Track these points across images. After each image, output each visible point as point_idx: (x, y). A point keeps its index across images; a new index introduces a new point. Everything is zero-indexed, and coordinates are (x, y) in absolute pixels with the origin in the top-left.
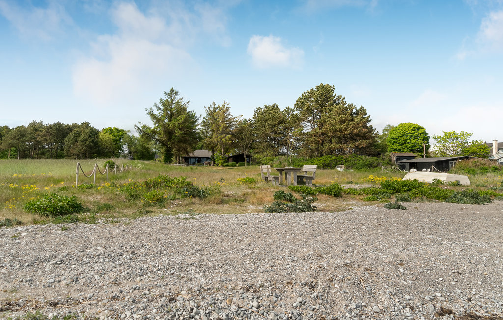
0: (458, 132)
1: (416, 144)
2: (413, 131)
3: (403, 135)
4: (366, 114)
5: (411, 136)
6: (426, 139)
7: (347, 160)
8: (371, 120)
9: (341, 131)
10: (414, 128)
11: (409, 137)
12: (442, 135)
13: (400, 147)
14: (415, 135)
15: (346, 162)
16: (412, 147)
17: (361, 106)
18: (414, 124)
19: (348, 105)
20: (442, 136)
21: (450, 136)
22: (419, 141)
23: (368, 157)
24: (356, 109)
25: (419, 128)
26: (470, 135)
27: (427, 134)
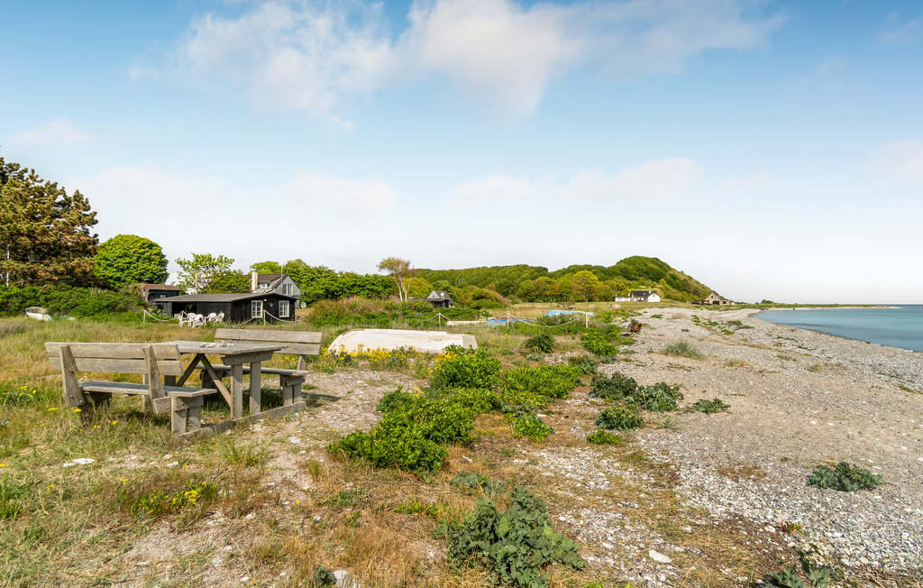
0: (215, 256)
1: (148, 270)
2: (142, 250)
3: (125, 255)
4: (89, 209)
5: (139, 258)
6: (163, 263)
7: (48, 296)
8: (97, 222)
9: (31, 234)
10: (144, 244)
11: (135, 258)
12: (192, 259)
13: (118, 275)
14: (145, 256)
15: (46, 300)
16: (142, 274)
17: (77, 192)
18: (143, 239)
19: (48, 184)
20: (192, 261)
21: (203, 262)
22: (153, 265)
23: (100, 291)
24: (65, 196)
25: (151, 246)
26: (231, 261)
27: (164, 256)
